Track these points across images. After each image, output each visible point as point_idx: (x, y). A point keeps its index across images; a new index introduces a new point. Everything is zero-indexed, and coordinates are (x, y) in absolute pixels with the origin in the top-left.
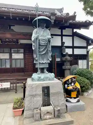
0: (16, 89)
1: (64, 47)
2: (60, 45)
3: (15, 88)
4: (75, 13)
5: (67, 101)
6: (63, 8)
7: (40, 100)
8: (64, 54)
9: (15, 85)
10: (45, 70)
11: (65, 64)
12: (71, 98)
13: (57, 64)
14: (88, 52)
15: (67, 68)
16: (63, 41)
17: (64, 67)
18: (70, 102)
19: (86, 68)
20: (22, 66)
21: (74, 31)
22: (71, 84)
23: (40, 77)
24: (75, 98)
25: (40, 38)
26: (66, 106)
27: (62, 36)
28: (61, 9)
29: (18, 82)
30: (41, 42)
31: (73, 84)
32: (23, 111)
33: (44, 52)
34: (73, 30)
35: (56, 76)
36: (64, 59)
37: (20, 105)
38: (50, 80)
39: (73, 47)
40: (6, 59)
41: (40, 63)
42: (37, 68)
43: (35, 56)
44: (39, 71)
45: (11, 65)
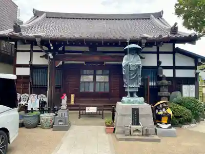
0: (103, 115)
1: (161, 68)
2: (155, 64)
3: (101, 114)
4: (176, 24)
5: (157, 126)
6: (162, 11)
7: (129, 119)
8: (161, 77)
9: (101, 112)
10: (135, 95)
11: (161, 89)
12: (161, 123)
13: (150, 89)
14: (197, 74)
15: (163, 95)
16: (160, 60)
17: (159, 94)
18: (161, 128)
19: (194, 96)
20: (107, 90)
21: (176, 47)
22: (162, 109)
23: (129, 100)
24: (166, 124)
25: (130, 64)
26: (156, 130)
27: (158, 53)
28: (160, 13)
29: (104, 108)
30: (131, 68)
31: (164, 110)
32: (115, 129)
33: (134, 77)
34: (174, 46)
35: (146, 101)
36: (160, 83)
37: (111, 124)
38: (139, 103)
39: (174, 68)
40: (89, 82)
41: (130, 87)
42: (127, 92)
43: (125, 80)
44: (129, 95)
45: (94, 89)
